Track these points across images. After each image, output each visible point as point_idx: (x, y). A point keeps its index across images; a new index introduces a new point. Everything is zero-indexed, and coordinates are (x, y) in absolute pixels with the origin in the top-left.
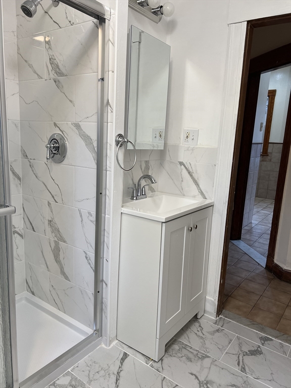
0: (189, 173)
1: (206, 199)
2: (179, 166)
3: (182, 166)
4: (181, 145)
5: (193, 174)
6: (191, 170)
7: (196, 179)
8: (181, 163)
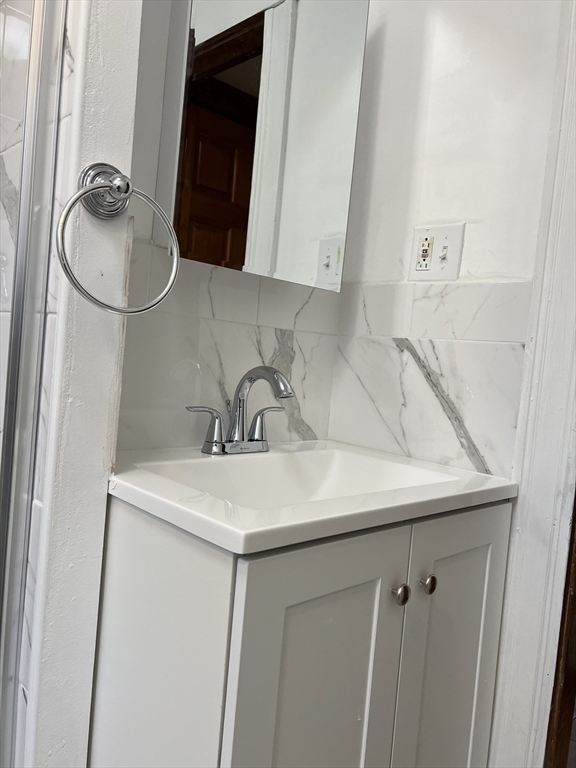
0: (428, 376)
1: (487, 471)
2: (395, 353)
3: (407, 354)
4: (405, 282)
5: (442, 381)
6: (433, 366)
7: (452, 397)
8: (403, 345)
